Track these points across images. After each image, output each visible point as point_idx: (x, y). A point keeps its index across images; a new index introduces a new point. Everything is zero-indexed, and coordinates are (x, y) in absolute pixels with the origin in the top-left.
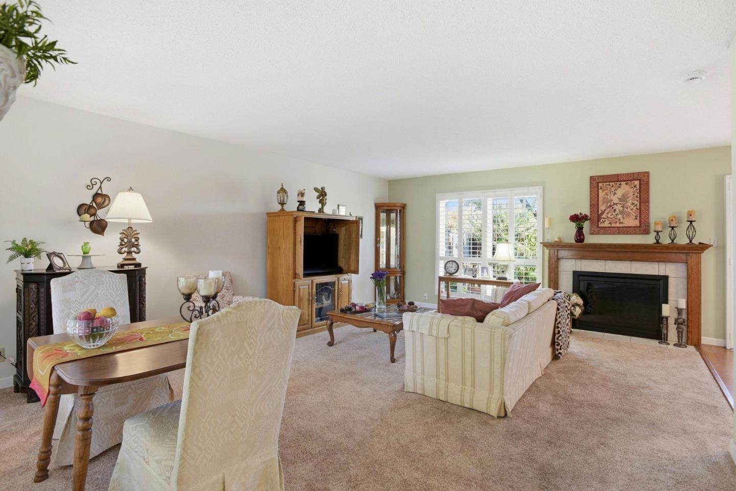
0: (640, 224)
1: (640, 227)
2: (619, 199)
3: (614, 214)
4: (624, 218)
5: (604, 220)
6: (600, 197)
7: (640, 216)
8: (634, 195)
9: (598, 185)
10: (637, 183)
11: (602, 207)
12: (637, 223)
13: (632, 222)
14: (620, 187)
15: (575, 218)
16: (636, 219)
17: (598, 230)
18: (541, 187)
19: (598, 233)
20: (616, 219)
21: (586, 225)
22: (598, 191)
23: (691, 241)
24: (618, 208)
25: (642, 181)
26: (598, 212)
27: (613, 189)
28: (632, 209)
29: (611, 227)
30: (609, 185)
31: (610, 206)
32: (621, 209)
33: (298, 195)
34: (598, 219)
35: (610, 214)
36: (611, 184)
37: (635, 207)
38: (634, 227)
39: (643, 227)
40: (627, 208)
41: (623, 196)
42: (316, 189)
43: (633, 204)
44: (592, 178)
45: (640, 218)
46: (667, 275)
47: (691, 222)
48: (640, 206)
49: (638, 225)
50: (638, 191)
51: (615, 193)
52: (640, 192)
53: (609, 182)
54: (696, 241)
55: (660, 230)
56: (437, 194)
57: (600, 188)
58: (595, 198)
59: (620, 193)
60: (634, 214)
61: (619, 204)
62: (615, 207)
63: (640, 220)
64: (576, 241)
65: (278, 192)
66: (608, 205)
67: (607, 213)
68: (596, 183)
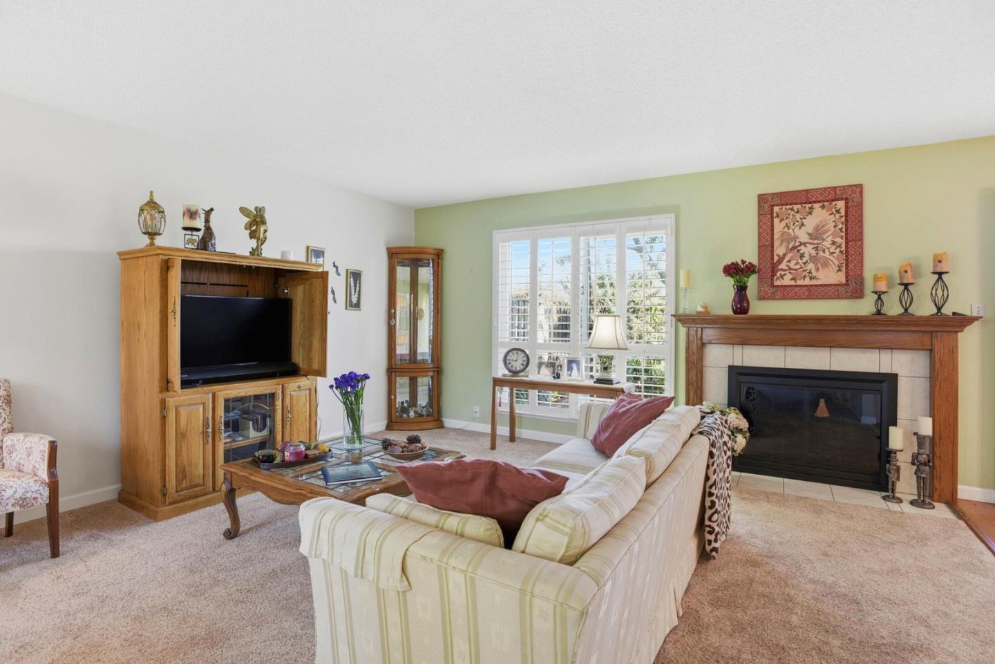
0: (847, 281)
1: (847, 284)
2: (809, 234)
3: (800, 261)
4: (817, 269)
5: (783, 273)
6: (776, 231)
7: (847, 265)
8: (835, 226)
9: (772, 209)
10: (841, 205)
11: (779, 250)
12: (840, 278)
13: (833, 276)
14: (810, 213)
15: (732, 270)
16: (839, 270)
17: (773, 292)
18: (673, 216)
19: (773, 297)
20: (804, 271)
21: (752, 282)
22: (773, 222)
23: (939, 310)
24: (808, 250)
25: (849, 200)
26: (773, 259)
27: (798, 216)
28: (832, 253)
29: (796, 286)
30: (792, 209)
31: (794, 248)
32: (814, 252)
33: (184, 215)
34: (773, 272)
35: (793, 262)
36: (796, 207)
37: (838, 249)
38: (835, 285)
39: (852, 285)
40: (824, 251)
41: (817, 229)
42: (244, 211)
43: (834, 243)
44: (762, 199)
45: (847, 268)
46: (894, 372)
47: (940, 274)
48: (846, 247)
49: (843, 281)
50: (843, 219)
51: (803, 225)
52: (846, 220)
53: (791, 204)
54: (947, 310)
55: (884, 289)
56: (494, 232)
57: (775, 215)
58: (767, 234)
59: (811, 223)
60: (836, 262)
61: (809, 243)
62: (803, 249)
63: (847, 272)
64: (735, 312)
65: (142, 210)
66: (791, 246)
67: (789, 261)
68: (769, 205)
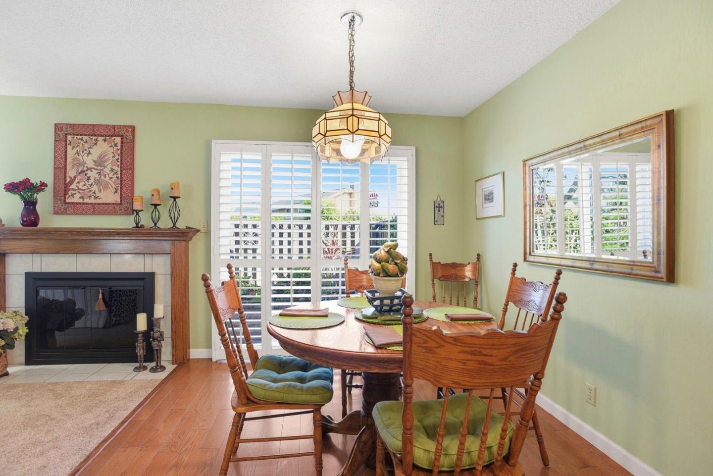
0: (121, 201)
1: (121, 204)
2: (94, 161)
3: (87, 184)
4: (100, 191)
5: (73, 192)
6: (69, 156)
7: (121, 188)
8: (114, 157)
9: (66, 137)
10: (118, 140)
11: (71, 173)
12: (116, 198)
13: (110, 196)
14: (96, 144)
16: (116, 192)
17: (64, 208)
19: (64, 213)
20: (90, 191)
21: (44, 202)
22: (66, 148)
23: (174, 225)
24: (93, 174)
25: (124, 137)
26: (65, 180)
27: (86, 146)
28: (111, 178)
29: (84, 204)
30: (82, 139)
31: (83, 172)
32: (97, 176)
34: (65, 191)
35: (82, 184)
36: (85, 138)
37: (115, 176)
38: (113, 204)
39: (125, 205)
40: (105, 176)
41: (100, 157)
43: (112, 170)
44: (58, 127)
45: (121, 191)
46: (153, 271)
47: (175, 198)
48: (121, 174)
49: (119, 202)
50: (119, 152)
51: (89, 153)
52: (121, 153)
53: (81, 135)
54: (181, 225)
55: (139, 209)
57: (68, 143)
58: (61, 158)
59: (96, 152)
60: (114, 186)
61: (94, 169)
62: (89, 173)
63: (121, 194)
64: (23, 225)
66: (80, 170)
67: (78, 182)
68: (63, 134)
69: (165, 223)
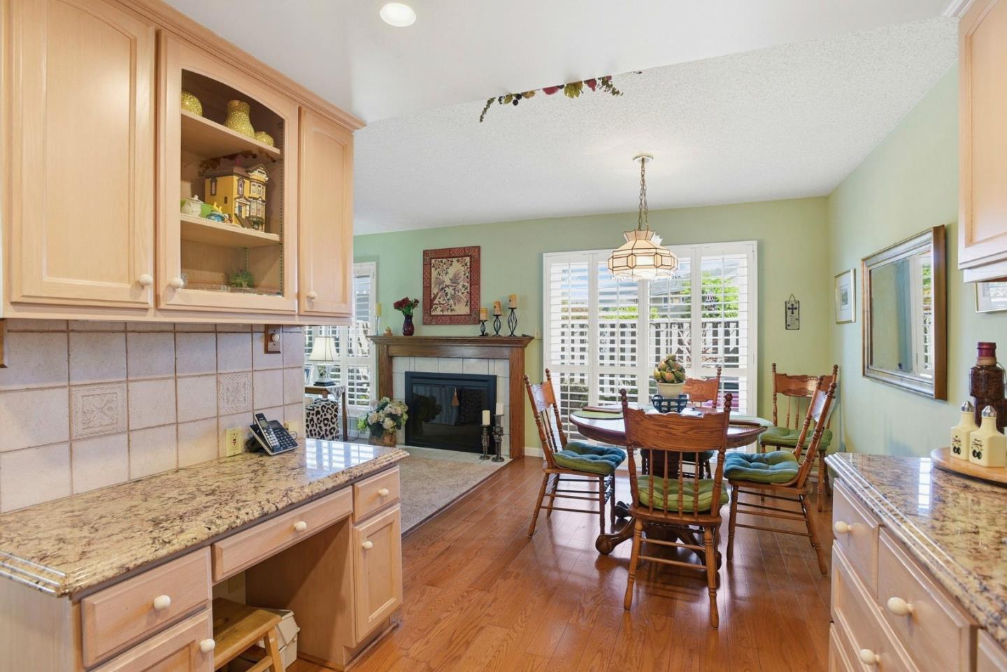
0: (471, 312)
1: (471, 315)
2: (450, 279)
3: (446, 298)
4: (455, 304)
5: (436, 306)
6: (433, 276)
7: (470, 301)
8: (465, 274)
9: (431, 261)
10: (468, 259)
11: (435, 290)
12: (467, 310)
13: (463, 309)
14: (451, 265)
15: (404, 305)
16: (467, 305)
17: (430, 319)
18: (374, 263)
19: (430, 323)
20: (448, 305)
21: (417, 313)
22: (431, 270)
23: (513, 333)
24: (450, 291)
25: (472, 256)
26: (431, 296)
27: (445, 267)
28: (463, 293)
29: (443, 316)
30: (442, 262)
31: (443, 289)
32: (453, 292)
34: (431, 305)
35: (442, 299)
36: (444, 260)
37: (466, 291)
38: (465, 315)
39: (474, 315)
40: (458, 292)
41: (455, 276)
43: (464, 286)
44: (426, 253)
45: (470, 304)
46: (495, 374)
47: (513, 309)
48: (471, 289)
49: (469, 313)
51: (447, 273)
52: (470, 271)
53: (441, 258)
54: (518, 333)
57: (432, 265)
58: (428, 278)
59: (452, 271)
60: (465, 299)
61: (451, 286)
62: (447, 290)
63: (471, 307)
64: (405, 334)
66: (441, 287)
67: (440, 298)
68: (432, 258)
69: (505, 332)
